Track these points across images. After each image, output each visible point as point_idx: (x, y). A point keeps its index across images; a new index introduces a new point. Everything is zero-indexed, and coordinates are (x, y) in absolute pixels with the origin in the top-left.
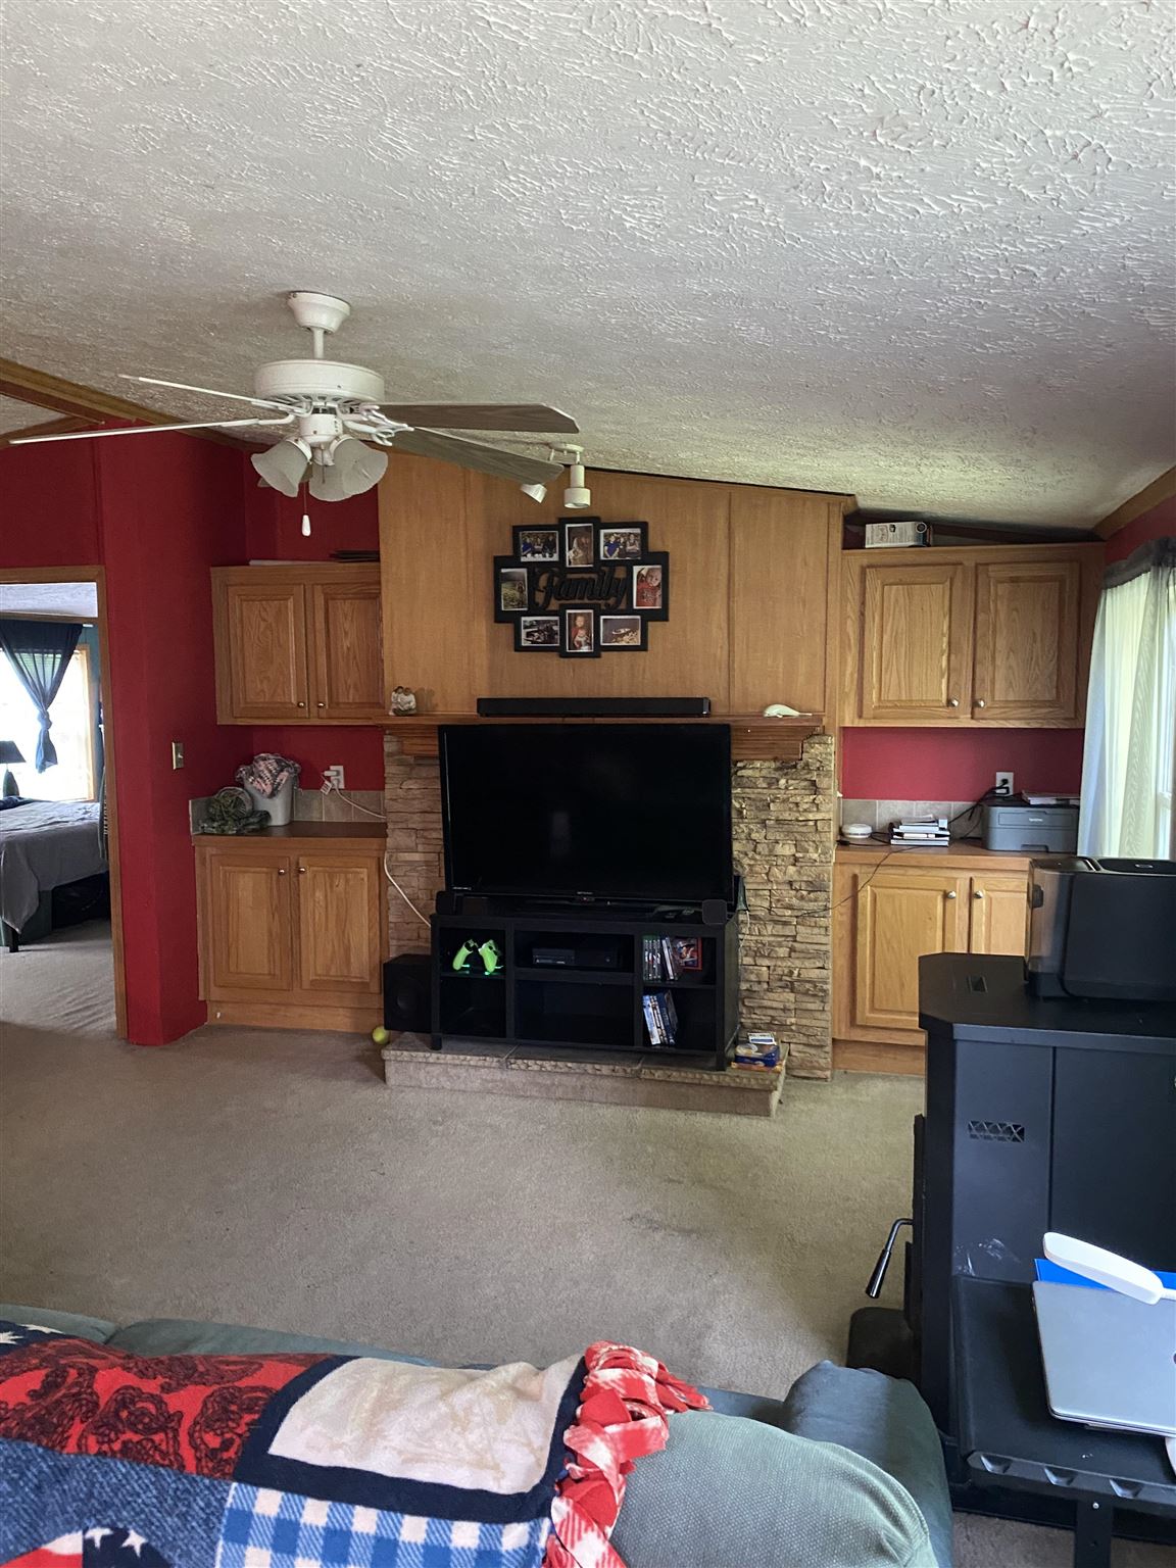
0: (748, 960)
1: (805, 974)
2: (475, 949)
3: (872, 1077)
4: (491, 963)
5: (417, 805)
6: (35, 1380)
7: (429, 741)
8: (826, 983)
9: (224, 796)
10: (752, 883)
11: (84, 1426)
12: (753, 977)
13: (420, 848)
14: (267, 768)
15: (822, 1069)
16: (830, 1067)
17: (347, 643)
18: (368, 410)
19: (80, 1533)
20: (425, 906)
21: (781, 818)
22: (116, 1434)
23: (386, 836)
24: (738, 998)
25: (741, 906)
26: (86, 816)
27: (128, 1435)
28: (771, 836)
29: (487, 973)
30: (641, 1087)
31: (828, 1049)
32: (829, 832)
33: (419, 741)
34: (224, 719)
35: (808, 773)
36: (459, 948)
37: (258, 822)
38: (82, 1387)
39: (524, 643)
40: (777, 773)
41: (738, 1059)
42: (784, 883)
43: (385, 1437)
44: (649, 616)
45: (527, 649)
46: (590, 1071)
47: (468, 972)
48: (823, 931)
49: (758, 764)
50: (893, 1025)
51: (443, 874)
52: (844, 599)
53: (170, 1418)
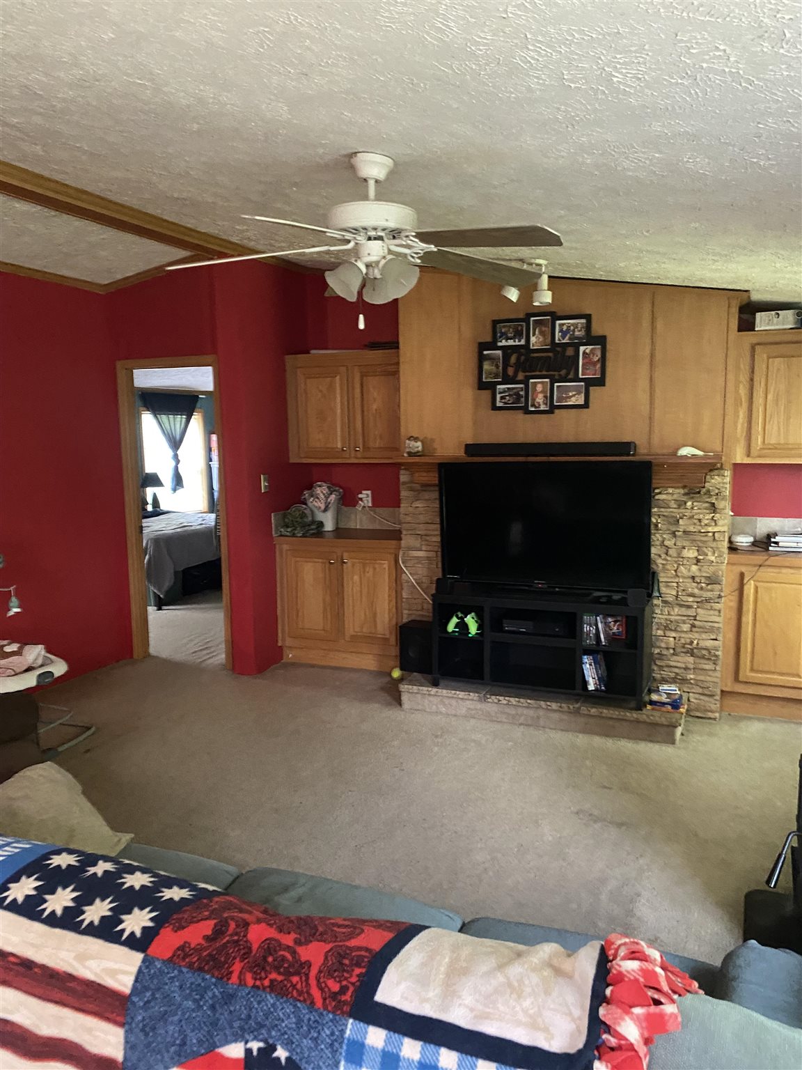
0: (660, 632)
1: (702, 644)
2: (462, 619)
3: (750, 718)
4: (473, 629)
5: (422, 518)
6: (207, 927)
7: (431, 474)
8: (718, 651)
9: (295, 510)
10: (664, 577)
11: (242, 964)
12: (663, 645)
13: (424, 548)
14: (322, 492)
15: (712, 711)
16: (719, 710)
17: (375, 407)
18: (407, 236)
19: (243, 1044)
20: (427, 587)
21: (688, 530)
22: (265, 974)
23: (401, 539)
24: (652, 659)
25: (656, 594)
26: (203, 522)
27: (274, 976)
28: (679, 544)
29: (470, 635)
30: (582, 720)
31: (718, 698)
32: (724, 541)
33: (425, 474)
34: (293, 460)
35: (709, 498)
36: (451, 618)
37: (317, 528)
38: (240, 936)
39: (499, 404)
40: (686, 497)
41: (652, 703)
42: (689, 577)
43: (459, 997)
44: (590, 383)
45: (500, 408)
46: (544, 706)
47: (457, 634)
48: (717, 613)
49: (670, 490)
50: (769, 682)
51: (440, 565)
52: (738, 368)
53: (302, 965)
